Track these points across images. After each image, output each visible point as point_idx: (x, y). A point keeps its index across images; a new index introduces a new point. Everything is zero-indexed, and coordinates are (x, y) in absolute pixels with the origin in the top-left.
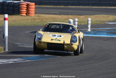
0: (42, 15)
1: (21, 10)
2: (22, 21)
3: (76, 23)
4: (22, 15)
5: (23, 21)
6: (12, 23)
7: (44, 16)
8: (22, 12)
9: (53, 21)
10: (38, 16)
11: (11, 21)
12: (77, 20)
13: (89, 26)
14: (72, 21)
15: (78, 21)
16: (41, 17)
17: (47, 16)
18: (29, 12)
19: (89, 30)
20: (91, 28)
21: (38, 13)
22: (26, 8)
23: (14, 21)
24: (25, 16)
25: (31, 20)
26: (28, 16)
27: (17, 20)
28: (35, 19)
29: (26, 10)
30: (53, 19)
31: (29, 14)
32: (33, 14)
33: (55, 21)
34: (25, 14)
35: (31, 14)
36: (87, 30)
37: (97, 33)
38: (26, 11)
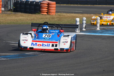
0: (64, 14)
1: (42, 9)
2: (39, 20)
3: (84, 22)
4: (43, 14)
5: (41, 20)
6: (28, 22)
7: (66, 15)
8: (43, 11)
9: (70, 20)
10: (59, 15)
11: (29, 20)
12: (85, 18)
13: (98, 25)
14: (78, 19)
15: (86, 20)
16: (62, 15)
17: (68, 15)
18: (50, 11)
19: (98, 29)
20: (100, 27)
21: (60, 12)
22: (47, 7)
23: (32, 19)
24: (46, 14)
25: (49, 19)
26: (49, 14)
27: (35, 18)
28: (53, 18)
29: (47, 8)
30: (71, 18)
31: (50, 12)
32: (54, 13)
33: (72, 19)
34: (46, 13)
35: (51, 13)
36: (96, 28)
37: (104, 32)
38: (47, 10)
